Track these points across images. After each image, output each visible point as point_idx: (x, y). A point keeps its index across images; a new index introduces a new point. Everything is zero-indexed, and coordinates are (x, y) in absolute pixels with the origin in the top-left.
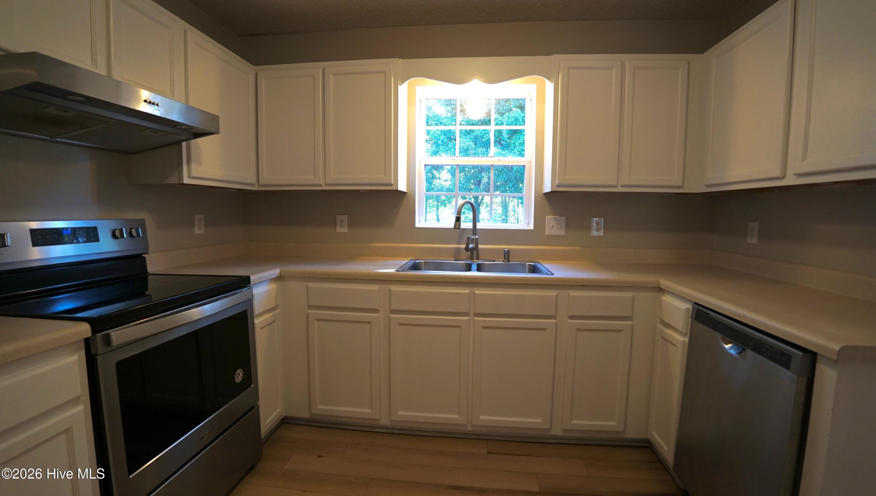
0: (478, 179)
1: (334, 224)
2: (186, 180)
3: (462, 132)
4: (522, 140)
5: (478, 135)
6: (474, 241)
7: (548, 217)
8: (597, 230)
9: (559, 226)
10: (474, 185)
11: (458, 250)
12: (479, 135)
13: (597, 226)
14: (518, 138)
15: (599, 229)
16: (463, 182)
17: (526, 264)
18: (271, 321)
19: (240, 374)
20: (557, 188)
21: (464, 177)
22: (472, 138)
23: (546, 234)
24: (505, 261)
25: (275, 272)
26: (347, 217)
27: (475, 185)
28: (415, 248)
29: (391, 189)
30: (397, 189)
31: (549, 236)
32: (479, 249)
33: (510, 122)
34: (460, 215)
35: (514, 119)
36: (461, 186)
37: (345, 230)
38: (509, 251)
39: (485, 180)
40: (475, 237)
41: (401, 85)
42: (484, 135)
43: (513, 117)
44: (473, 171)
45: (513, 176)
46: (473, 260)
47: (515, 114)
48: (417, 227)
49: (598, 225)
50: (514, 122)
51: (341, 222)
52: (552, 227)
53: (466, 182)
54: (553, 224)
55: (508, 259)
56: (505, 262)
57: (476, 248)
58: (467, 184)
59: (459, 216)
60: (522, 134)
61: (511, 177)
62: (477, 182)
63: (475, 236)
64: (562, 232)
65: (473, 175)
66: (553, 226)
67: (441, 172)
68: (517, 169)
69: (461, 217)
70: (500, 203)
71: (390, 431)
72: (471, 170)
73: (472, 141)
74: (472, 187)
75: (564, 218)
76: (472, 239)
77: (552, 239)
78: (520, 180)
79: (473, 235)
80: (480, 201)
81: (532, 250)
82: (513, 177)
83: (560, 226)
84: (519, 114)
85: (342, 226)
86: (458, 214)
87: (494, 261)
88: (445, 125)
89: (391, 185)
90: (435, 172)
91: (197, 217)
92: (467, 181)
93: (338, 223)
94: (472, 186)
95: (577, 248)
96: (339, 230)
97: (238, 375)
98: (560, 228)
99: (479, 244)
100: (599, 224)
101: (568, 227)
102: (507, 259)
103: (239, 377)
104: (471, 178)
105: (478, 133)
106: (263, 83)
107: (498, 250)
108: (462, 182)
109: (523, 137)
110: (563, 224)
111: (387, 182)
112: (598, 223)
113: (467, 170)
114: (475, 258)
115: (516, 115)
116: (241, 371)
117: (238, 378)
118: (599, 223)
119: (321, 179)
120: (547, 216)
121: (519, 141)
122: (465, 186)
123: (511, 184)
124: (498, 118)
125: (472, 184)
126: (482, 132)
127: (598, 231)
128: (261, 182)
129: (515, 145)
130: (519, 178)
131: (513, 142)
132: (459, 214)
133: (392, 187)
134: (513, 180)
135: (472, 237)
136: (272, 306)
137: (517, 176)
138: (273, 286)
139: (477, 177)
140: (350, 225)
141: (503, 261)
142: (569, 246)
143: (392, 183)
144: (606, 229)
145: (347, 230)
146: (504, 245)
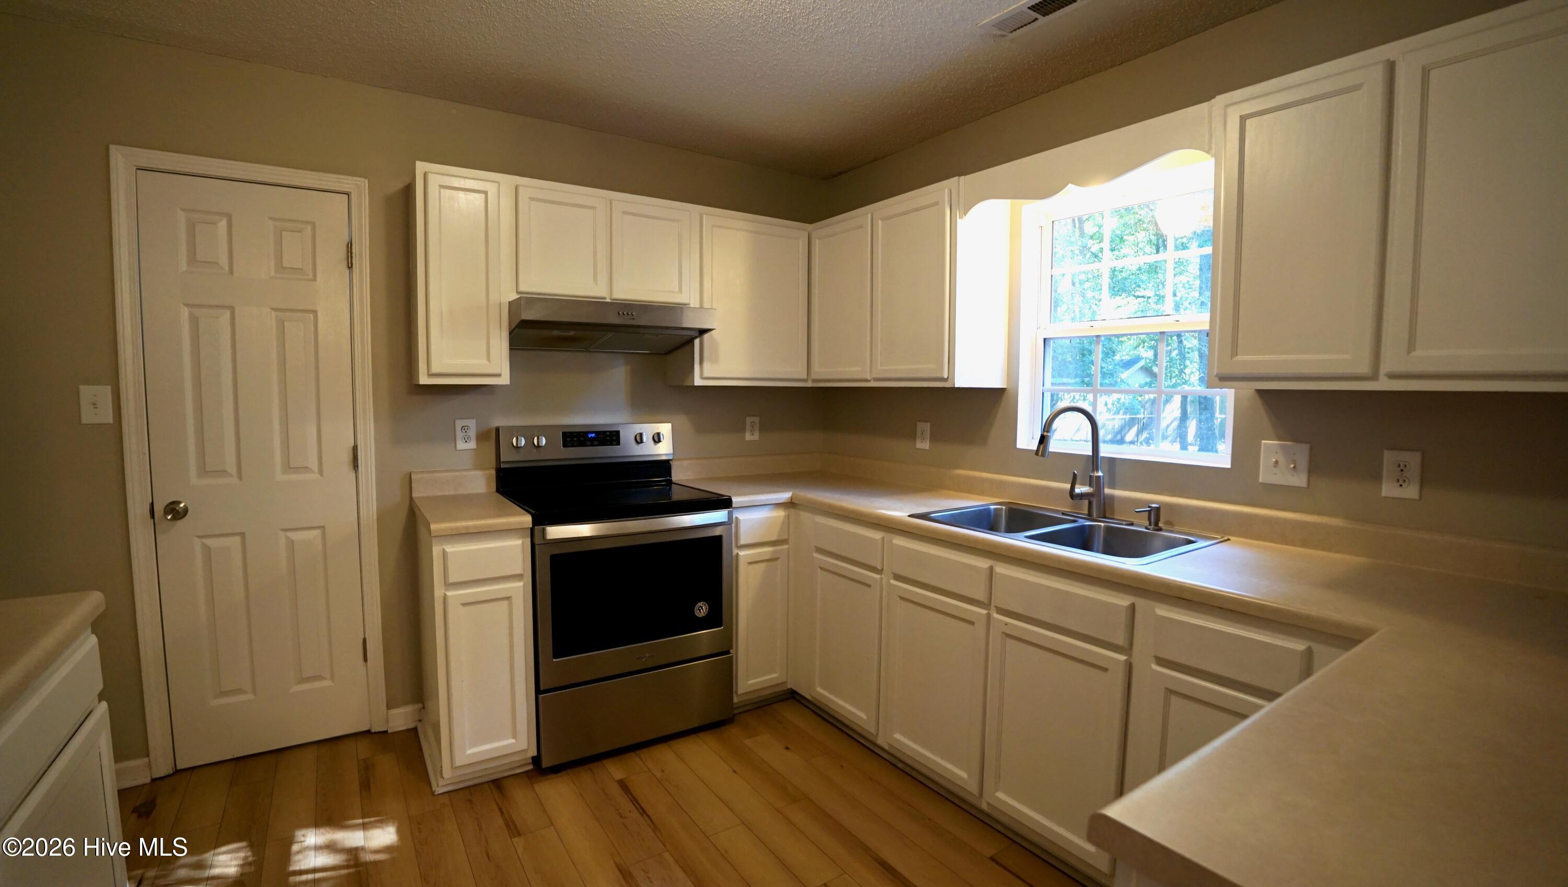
1: (912, 436)
2: (698, 382)
6: (1094, 481)
7: (1265, 443)
8: (1401, 482)
9: (1293, 466)
13: (1400, 473)
15: (1404, 481)
18: (767, 557)
19: (703, 607)
23: (1260, 481)
24: (1149, 527)
25: (785, 496)
26: (929, 426)
28: (1014, 485)
29: (946, 386)
30: (953, 386)
31: (1267, 486)
37: (926, 445)
38: (1158, 509)
40: (1094, 476)
41: (962, 218)
48: (1020, 449)
49: (1401, 470)
51: (922, 433)
52: (1275, 466)
54: (1274, 460)
55: (1156, 524)
63: (1096, 473)
64: (1300, 480)
66: (1277, 462)
71: (908, 770)
75: (1307, 447)
77: (1275, 494)
79: (1094, 470)
83: (1295, 464)
85: (923, 439)
87: (1132, 524)
89: (946, 380)
91: (749, 420)
93: (918, 433)
96: (919, 445)
97: (700, 608)
98: (1295, 470)
99: (1105, 487)
100: (1408, 465)
101: (1314, 469)
102: (1152, 524)
103: (702, 611)
106: (816, 244)
107: (1138, 502)
110: (1303, 462)
111: (938, 375)
112: (1402, 466)
116: (705, 605)
117: (700, 612)
118: (1405, 466)
119: (867, 372)
120: (1263, 441)
127: (1401, 485)
128: (814, 376)
132: (1046, 430)
133: (947, 383)
135: (1092, 474)
136: (774, 538)
138: (780, 513)
140: (934, 438)
141: (1146, 528)
142: (1318, 513)
143: (946, 376)
144: (1424, 482)
145: (930, 446)
146: (1167, 495)
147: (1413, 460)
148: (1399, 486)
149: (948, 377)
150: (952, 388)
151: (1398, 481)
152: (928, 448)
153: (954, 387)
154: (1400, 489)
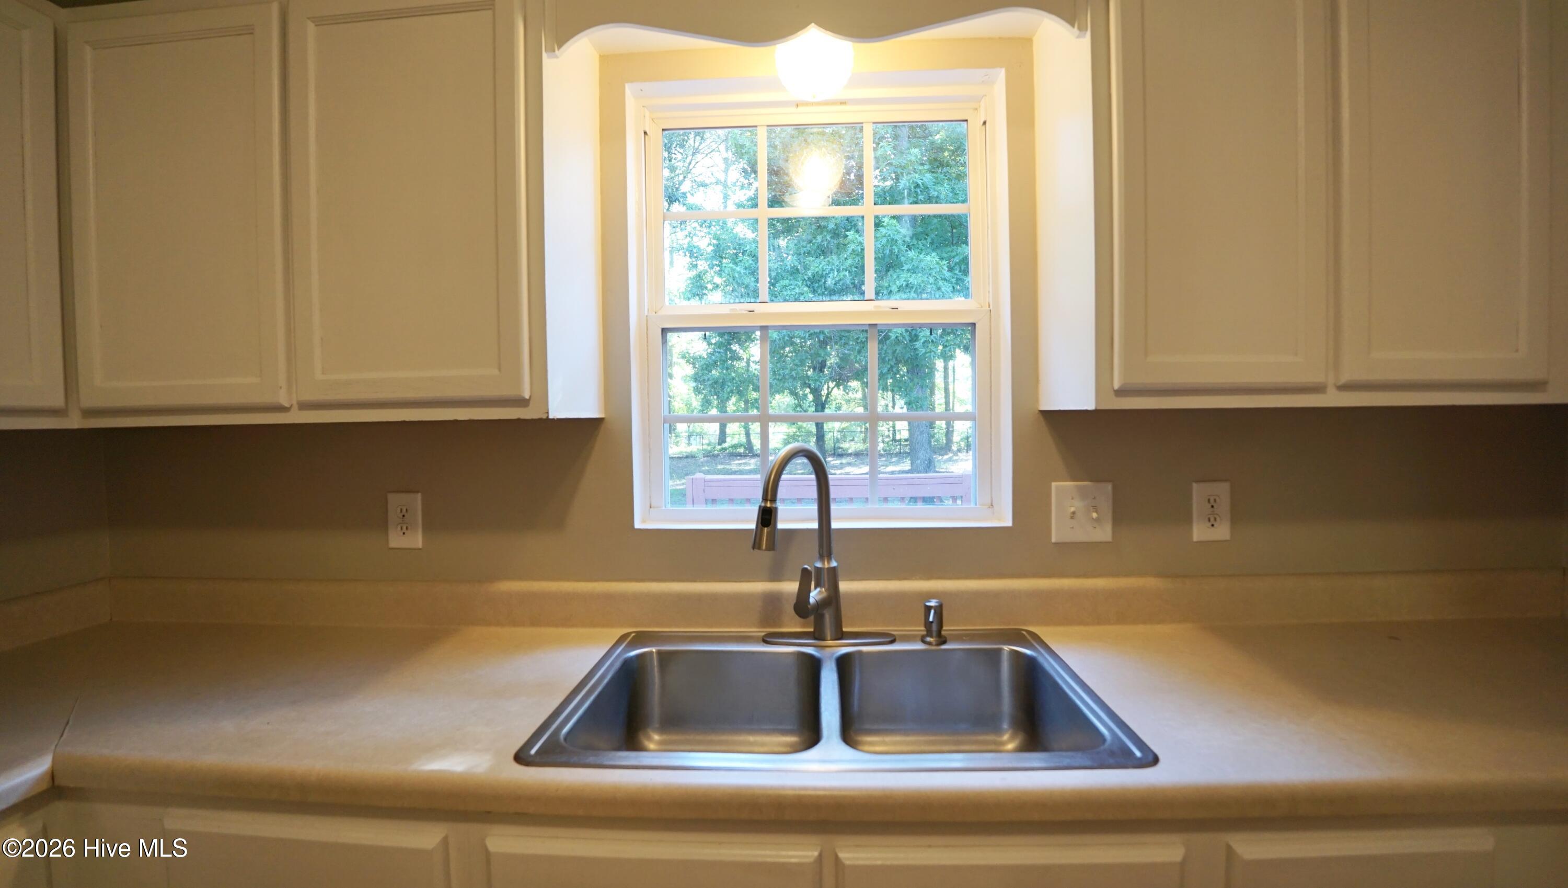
0: (820, 359)
1: (383, 525)
3: (787, 268)
4: (904, 281)
5: (817, 273)
6: (825, 577)
7: (1057, 487)
8: (1212, 521)
9: (1095, 515)
10: (811, 370)
11: (772, 601)
12: (820, 273)
13: (1212, 509)
14: (895, 277)
15: (1215, 519)
16: (791, 365)
17: (1000, 650)
20: (1119, 399)
21: (794, 354)
22: (806, 279)
23: (1053, 540)
24: (930, 640)
25: (28, 775)
26: (419, 500)
27: (814, 369)
28: (637, 598)
29: (522, 417)
30: (544, 417)
31: (1061, 546)
32: (841, 595)
33: (880, 246)
34: (774, 500)
35: (888, 241)
36: (787, 374)
37: (416, 540)
39: (832, 360)
40: (826, 566)
42: (829, 273)
43: (885, 236)
44: (809, 343)
45: (890, 351)
46: (824, 639)
47: (888, 229)
48: (640, 530)
49: (1212, 507)
50: (887, 247)
51: (404, 516)
52: (1072, 518)
53: (796, 365)
54: (1072, 509)
55: (939, 631)
56: (929, 643)
57: (833, 600)
58: (799, 368)
59: (769, 505)
60: (904, 270)
61: (884, 354)
62: (819, 363)
63: (829, 563)
64: (1104, 533)
65: (810, 350)
66: (1074, 513)
67: (748, 345)
68: (897, 337)
69: (776, 509)
70: (860, 400)
72: (805, 342)
73: (807, 285)
74: (810, 373)
75: (1109, 487)
76: (818, 569)
77: (1073, 556)
78: (903, 359)
79: (821, 558)
80: (824, 398)
81: (1014, 595)
82: (888, 353)
83: (1096, 512)
84: (897, 230)
85: (405, 526)
86: (765, 499)
87: (893, 641)
88: (753, 255)
89: (523, 402)
90: (736, 347)
92: (799, 364)
93: (393, 515)
94: (808, 371)
95: (1150, 582)
96: (396, 540)
98: (1097, 520)
99: (840, 578)
100: (1217, 501)
102: (934, 634)
104: (807, 358)
105: (817, 269)
107: (901, 597)
108: (788, 366)
109: (905, 276)
110: (1106, 506)
111: (506, 391)
112: (1212, 501)
113: (799, 341)
114: (828, 634)
115: (890, 232)
118: (1215, 500)
119: (281, 388)
120: (1054, 484)
121: (898, 282)
122: (794, 373)
123: (886, 366)
124: (856, 238)
125: (809, 367)
126: (825, 268)
127: (1213, 525)
129: (891, 291)
130: (900, 355)
131: (886, 284)
132: (769, 497)
133: (529, 409)
134: (889, 360)
135: (819, 565)
137: (896, 350)
139: (818, 355)
140: (429, 527)
141: (923, 642)
142: (1128, 575)
143: (527, 397)
144: (1236, 518)
145: (423, 542)
146: (921, 579)
147: (1222, 490)
148: (1211, 527)
149: (530, 397)
150: (540, 420)
151: (1209, 520)
152: (420, 545)
153: (548, 419)
154: (1213, 529)
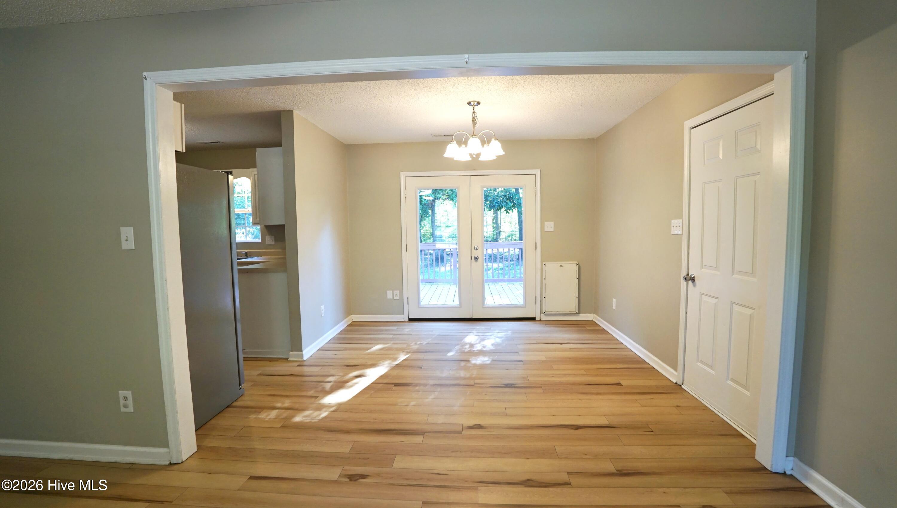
64: (273, 243)
77: (269, 246)
101: (276, 240)
